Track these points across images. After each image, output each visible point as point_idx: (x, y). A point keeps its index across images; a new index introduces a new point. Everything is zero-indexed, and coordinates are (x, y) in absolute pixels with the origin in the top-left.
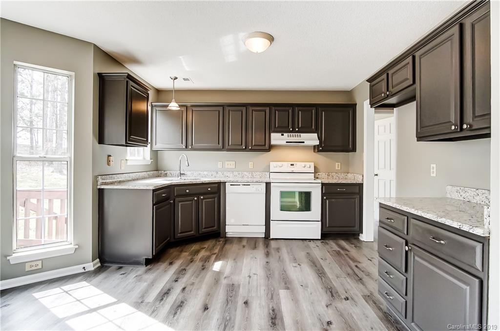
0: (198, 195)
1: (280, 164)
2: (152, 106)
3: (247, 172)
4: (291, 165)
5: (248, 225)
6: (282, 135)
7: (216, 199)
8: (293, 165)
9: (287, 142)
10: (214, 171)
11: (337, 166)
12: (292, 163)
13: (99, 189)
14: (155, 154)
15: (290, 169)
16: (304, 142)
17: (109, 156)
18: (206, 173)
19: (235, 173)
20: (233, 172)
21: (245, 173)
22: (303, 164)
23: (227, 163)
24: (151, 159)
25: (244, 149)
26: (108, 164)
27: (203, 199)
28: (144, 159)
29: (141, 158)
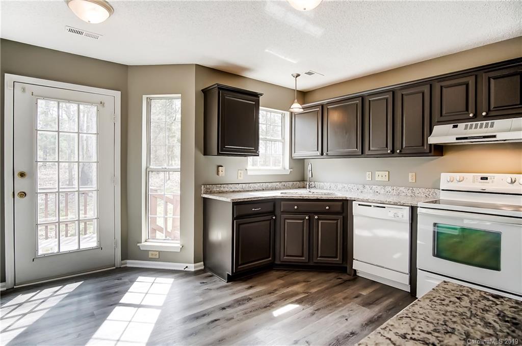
0: (311, 213)
1: (458, 176)
3: (406, 187)
4: (482, 179)
6: (455, 126)
7: (339, 221)
8: (487, 179)
9: (457, 139)
10: (360, 185)
12: (485, 175)
13: (204, 198)
14: (298, 163)
15: (478, 186)
16: (495, 136)
17: (220, 166)
18: (351, 186)
19: (389, 189)
20: (384, 186)
21: (402, 189)
22: (508, 177)
23: (377, 173)
24: (290, 169)
25: (389, 154)
26: (218, 174)
27: (318, 219)
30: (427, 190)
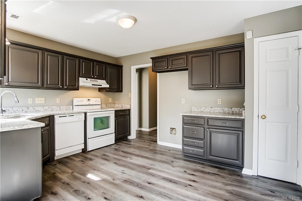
1: (81, 99)
3: (56, 106)
4: (88, 100)
5: (72, 146)
6: (87, 79)
9: (92, 85)
11: (110, 100)
12: (89, 99)
15: (88, 103)
16: (101, 85)
19: (46, 108)
20: (43, 106)
21: (53, 107)
22: (95, 99)
23: (37, 99)
30: (67, 106)
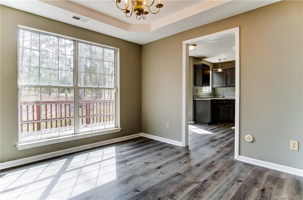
2: (212, 71)
13: (195, 100)
14: (213, 89)
17: (197, 90)
24: (212, 91)
26: (197, 92)
28: (209, 91)
29: (208, 91)
